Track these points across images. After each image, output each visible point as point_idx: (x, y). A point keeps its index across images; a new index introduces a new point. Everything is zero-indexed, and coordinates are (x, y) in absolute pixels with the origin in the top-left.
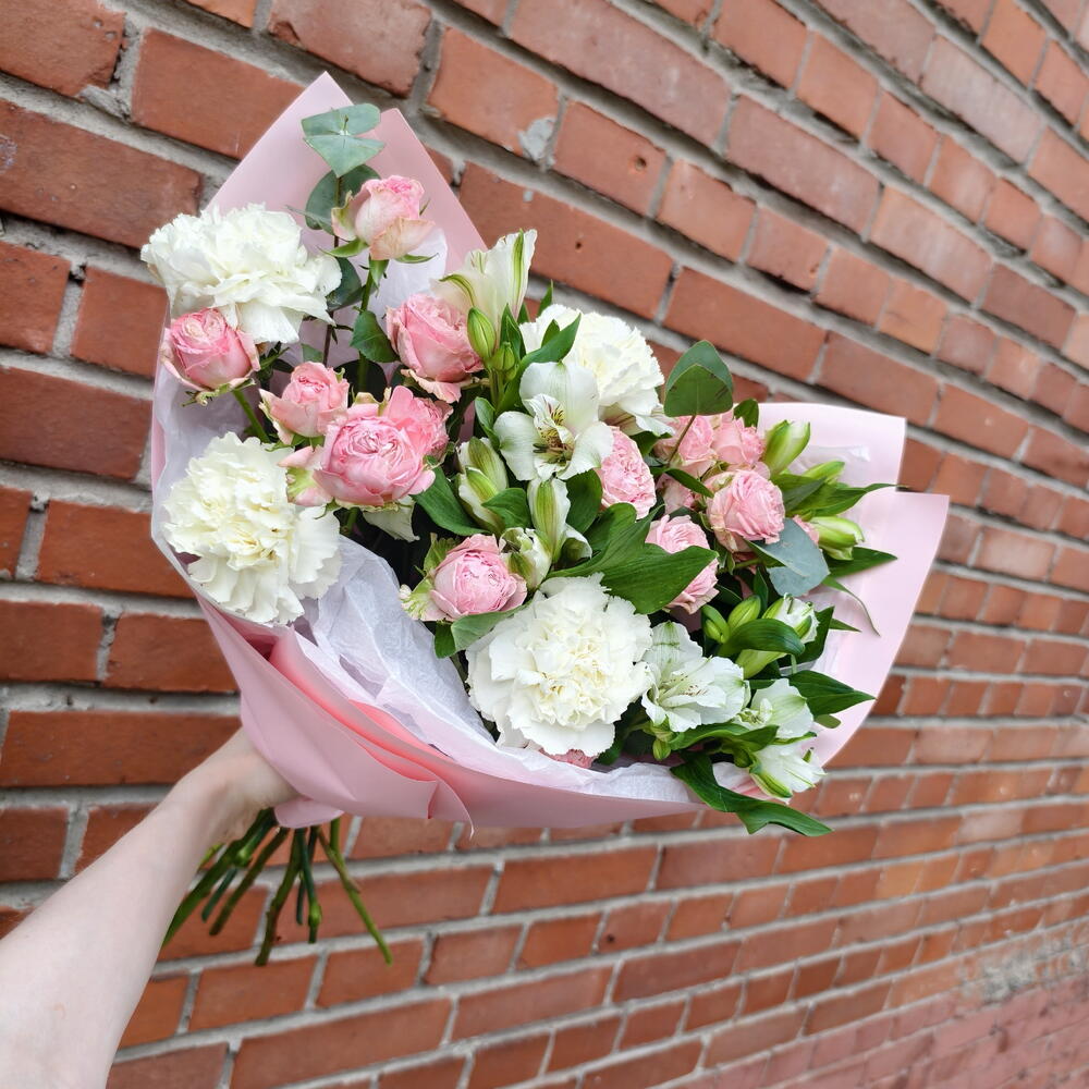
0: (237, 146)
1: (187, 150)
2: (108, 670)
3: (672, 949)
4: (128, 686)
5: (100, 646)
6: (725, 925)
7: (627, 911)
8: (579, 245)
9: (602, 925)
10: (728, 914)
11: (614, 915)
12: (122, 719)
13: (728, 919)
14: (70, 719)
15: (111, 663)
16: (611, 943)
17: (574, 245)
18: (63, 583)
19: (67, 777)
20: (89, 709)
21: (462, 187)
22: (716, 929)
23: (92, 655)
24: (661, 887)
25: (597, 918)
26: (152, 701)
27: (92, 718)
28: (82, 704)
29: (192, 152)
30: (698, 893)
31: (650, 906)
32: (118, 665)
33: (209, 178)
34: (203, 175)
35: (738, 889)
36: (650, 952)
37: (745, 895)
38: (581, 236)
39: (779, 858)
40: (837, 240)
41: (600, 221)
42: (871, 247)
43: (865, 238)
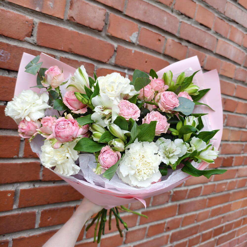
0: (63, 48)
1: (51, 50)
2: (43, 177)
3: (183, 229)
4: (48, 180)
5: (40, 171)
6: (195, 221)
7: (172, 221)
8: (146, 62)
9: (166, 225)
10: (196, 219)
11: (169, 222)
12: (47, 188)
13: (196, 220)
14: (34, 190)
15: (43, 175)
16: (168, 229)
17: (145, 62)
18: (30, 157)
19: (35, 204)
20: (39, 187)
21: (117, 51)
22: (193, 222)
23: (38, 174)
24: (179, 214)
25: (165, 223)
26: (54, 183)
27: (39, 189)
28: (37, 186)
29: (52, 50)
30: (188, 214)
31: (177, 219)
32: (45, 175)
33: (57, 56)
34: (55, 55)
35: (198, 212)
36: (178, 230)
37: (200, 214)
38: (146, 60)
39: (207, 204)
40: (208, 54)
41: (150, 56)
42: (216, 54)
43: (214, 52)
